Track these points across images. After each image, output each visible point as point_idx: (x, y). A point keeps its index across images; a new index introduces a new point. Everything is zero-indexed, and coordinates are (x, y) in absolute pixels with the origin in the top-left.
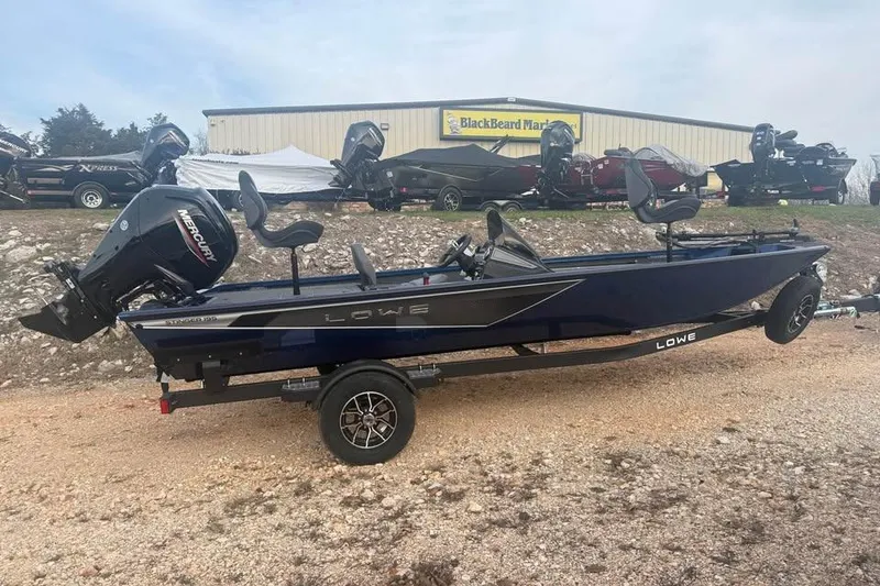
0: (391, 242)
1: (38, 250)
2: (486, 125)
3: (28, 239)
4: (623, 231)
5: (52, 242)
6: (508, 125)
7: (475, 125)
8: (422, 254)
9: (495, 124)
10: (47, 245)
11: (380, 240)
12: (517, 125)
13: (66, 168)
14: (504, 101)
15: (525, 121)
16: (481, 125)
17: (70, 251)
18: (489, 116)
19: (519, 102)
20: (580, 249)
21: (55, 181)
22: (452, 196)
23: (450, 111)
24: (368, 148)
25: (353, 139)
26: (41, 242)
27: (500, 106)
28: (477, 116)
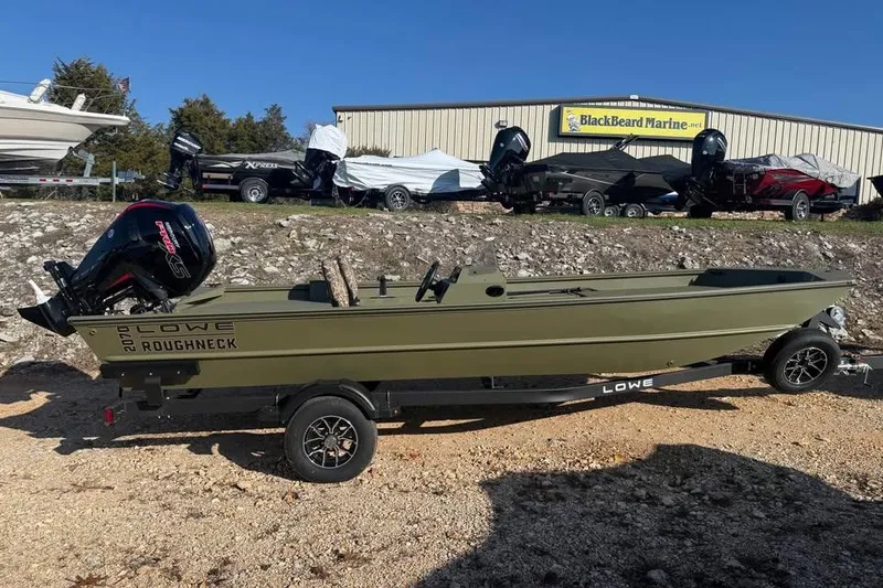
0: (546, 248)
1: (233, 243)
2: (607, 123)
3: (222, 232)
4: (783, 245)
5: (243, 235)
6: (629, 123)
7: (596, 122)
8: (579, 260)
9: (616, 122)
10: (239, 238)
11: (535, 244)
12: (639, 123)
13: (234, 164)
14: (626, 99)
15: (647, 119)
16: (602, 122)
17: (261, 245)
18: (610, 113)
20: (741, 261)
21: (225, 176)
22: (595, 201)
23: (569, 109)
24: (516, 153)
25: (502, 145)
26: (235, 236)
27: (621, 104)
28: (597, 113)
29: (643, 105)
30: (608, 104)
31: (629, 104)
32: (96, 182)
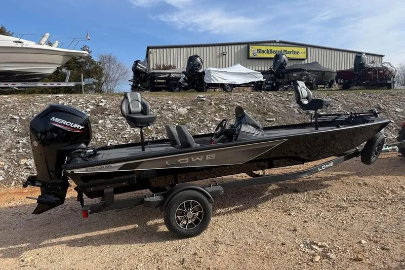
2: (268, 52)
6: (277, 52)
7: (263, 52)
9: (272, 52)
12: (281, 52)
13: (167, 76)
14: (275, 42)
15: (284, 50)
16: (266, 52)
18: (269, 48)
19: (281, 42)
23: (253, 46)
27: (272, 44)
28: (264, 48)
29: (281, 44)
30: (267, 44)
31: (275, 44)
32: (72, 84)
